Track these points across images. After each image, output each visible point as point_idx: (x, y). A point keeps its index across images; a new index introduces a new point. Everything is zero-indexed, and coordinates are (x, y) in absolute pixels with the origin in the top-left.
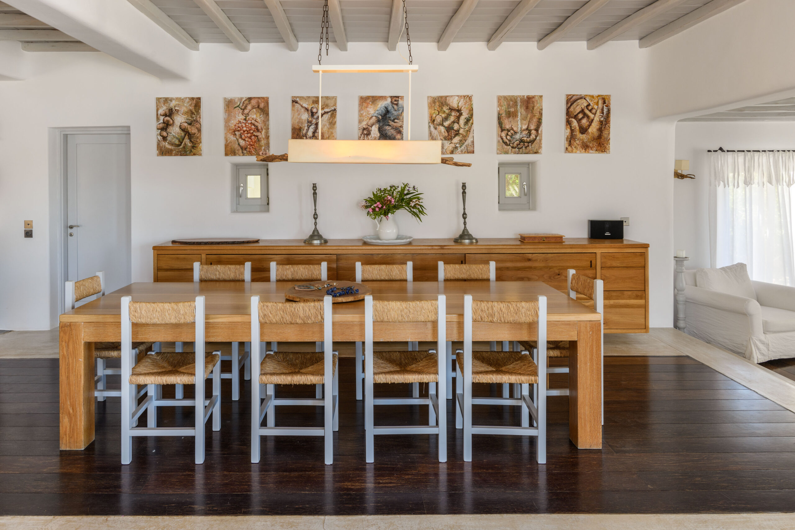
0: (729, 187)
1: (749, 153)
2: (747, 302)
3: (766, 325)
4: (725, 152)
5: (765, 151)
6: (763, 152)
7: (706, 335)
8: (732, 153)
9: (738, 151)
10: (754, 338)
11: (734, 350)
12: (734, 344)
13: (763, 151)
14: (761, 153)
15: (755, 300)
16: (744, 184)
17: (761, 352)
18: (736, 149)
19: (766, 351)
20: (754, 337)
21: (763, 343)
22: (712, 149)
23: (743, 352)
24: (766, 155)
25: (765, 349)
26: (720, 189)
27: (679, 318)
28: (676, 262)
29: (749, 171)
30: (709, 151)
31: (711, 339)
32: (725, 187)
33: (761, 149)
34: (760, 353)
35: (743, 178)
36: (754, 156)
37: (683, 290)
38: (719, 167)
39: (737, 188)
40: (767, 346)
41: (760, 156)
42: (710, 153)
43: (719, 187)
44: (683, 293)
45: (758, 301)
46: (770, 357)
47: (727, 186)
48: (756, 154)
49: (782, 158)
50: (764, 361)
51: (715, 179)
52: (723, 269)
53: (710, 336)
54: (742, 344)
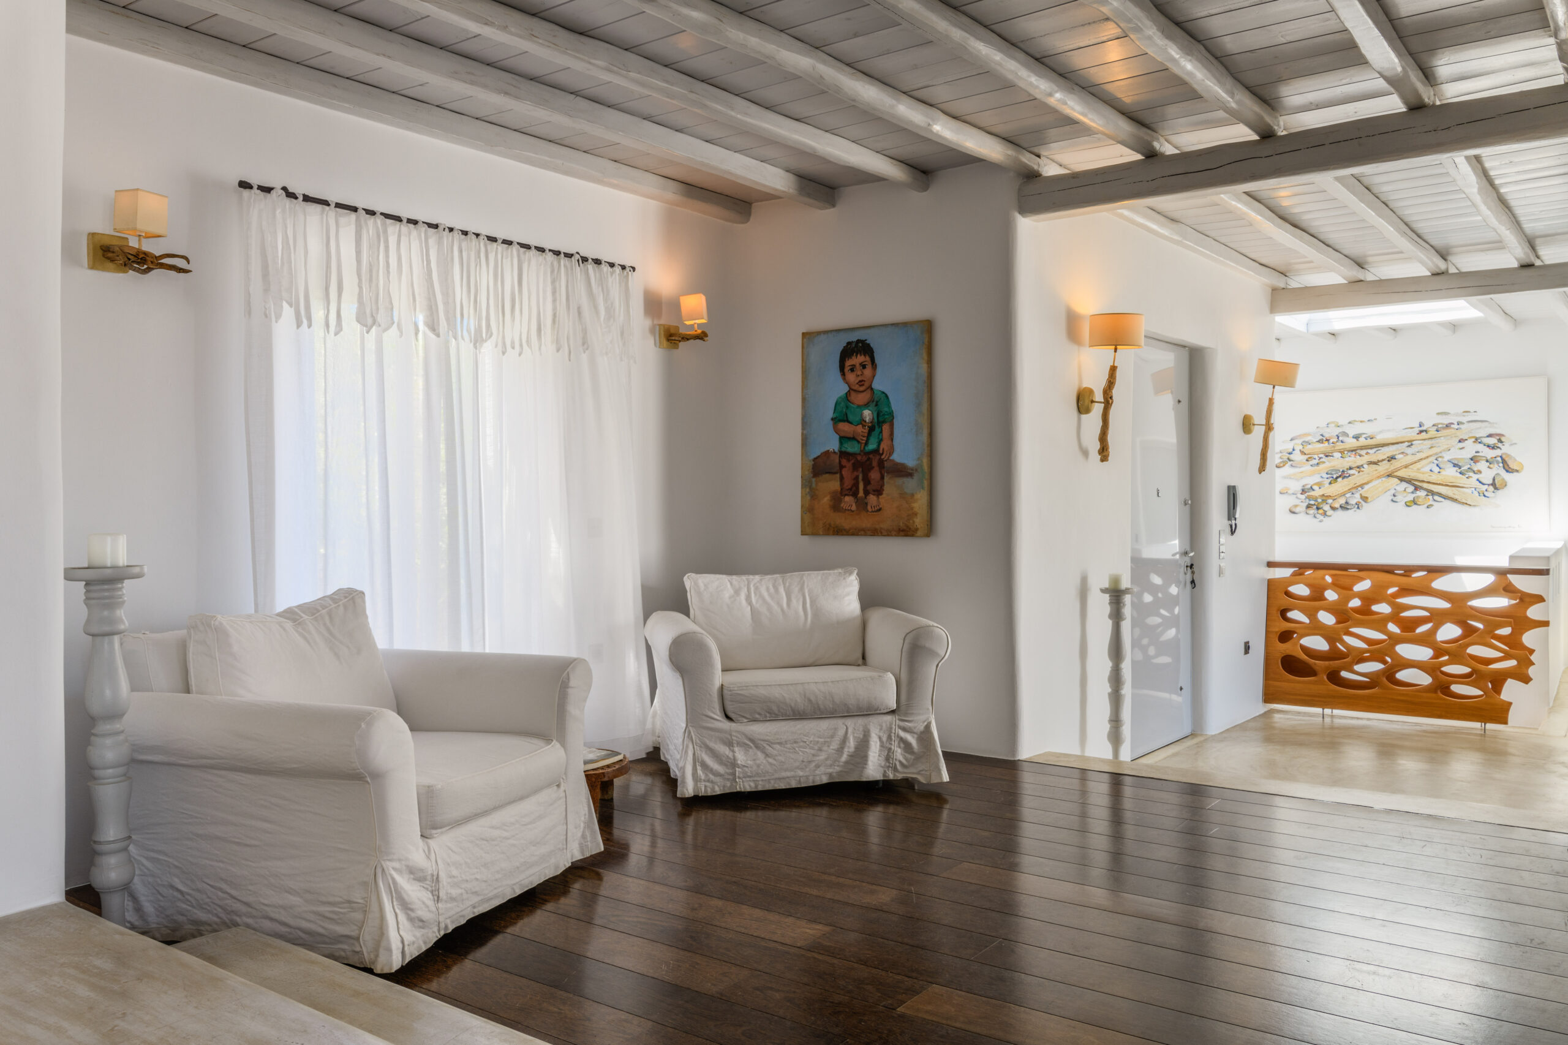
0: (310, 326)
1: (371, 220)
2: (363, 726)
3: (428, 800)
4: (296, 198)
5: (415, 222)
6: (411, 226)
7: (221, 890)
8: (319, 207)
9: (338, 205)
10: (389, 866)
11: (321, 930)
12: (323, 909)
13: (410, 221)
14: (405, 228)
15: (394, 711)
16: (358, 321)
17: (413, 915)
18: (333, 198)
19: (430, 903)
20: (388, 863)
21: (417, 875)
22: (255, 181)
23: (353, 934)
24: (420, 236)
25: (426, 896)
26: (284, 327)
27: (98, 847)
28: (87, 591)
29: (371, 280)
30: (244, 185)
31: (237, 906)
32: (299, 325)
33: (405, 215)
34: (411, 919)
35: (354, 307)
36: (385, 231)
37: (115, 715)
38: (277, 248)
39: (336, 334)
40: (432, 884)
41: (403, 238)
42: (246, 193)
43: (276, 322)
44: (117, 726)
45: (399, 713)
46: (442, 925)
47: (305, 322)
48: (392, 227)
49: (461, 251)
50: (424, 949)
51: (266, 290)
52: (290, 615)
53: (234, 892)
54: (349, 902)
